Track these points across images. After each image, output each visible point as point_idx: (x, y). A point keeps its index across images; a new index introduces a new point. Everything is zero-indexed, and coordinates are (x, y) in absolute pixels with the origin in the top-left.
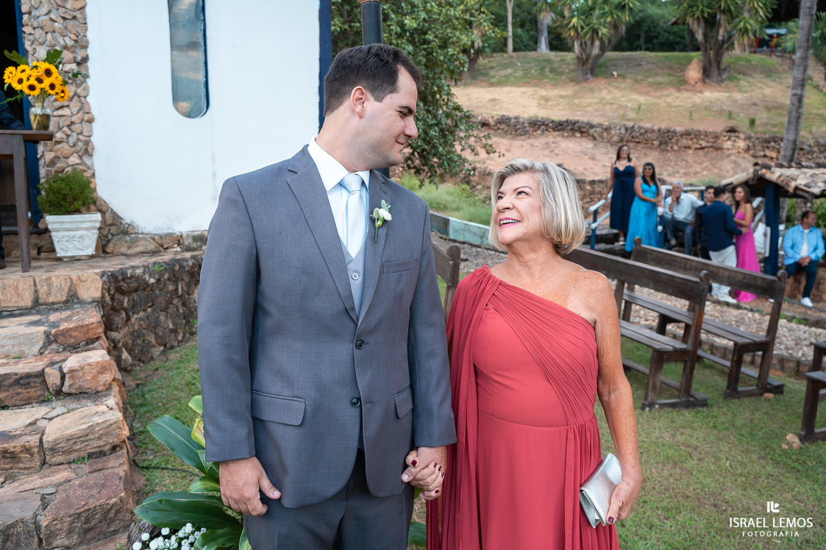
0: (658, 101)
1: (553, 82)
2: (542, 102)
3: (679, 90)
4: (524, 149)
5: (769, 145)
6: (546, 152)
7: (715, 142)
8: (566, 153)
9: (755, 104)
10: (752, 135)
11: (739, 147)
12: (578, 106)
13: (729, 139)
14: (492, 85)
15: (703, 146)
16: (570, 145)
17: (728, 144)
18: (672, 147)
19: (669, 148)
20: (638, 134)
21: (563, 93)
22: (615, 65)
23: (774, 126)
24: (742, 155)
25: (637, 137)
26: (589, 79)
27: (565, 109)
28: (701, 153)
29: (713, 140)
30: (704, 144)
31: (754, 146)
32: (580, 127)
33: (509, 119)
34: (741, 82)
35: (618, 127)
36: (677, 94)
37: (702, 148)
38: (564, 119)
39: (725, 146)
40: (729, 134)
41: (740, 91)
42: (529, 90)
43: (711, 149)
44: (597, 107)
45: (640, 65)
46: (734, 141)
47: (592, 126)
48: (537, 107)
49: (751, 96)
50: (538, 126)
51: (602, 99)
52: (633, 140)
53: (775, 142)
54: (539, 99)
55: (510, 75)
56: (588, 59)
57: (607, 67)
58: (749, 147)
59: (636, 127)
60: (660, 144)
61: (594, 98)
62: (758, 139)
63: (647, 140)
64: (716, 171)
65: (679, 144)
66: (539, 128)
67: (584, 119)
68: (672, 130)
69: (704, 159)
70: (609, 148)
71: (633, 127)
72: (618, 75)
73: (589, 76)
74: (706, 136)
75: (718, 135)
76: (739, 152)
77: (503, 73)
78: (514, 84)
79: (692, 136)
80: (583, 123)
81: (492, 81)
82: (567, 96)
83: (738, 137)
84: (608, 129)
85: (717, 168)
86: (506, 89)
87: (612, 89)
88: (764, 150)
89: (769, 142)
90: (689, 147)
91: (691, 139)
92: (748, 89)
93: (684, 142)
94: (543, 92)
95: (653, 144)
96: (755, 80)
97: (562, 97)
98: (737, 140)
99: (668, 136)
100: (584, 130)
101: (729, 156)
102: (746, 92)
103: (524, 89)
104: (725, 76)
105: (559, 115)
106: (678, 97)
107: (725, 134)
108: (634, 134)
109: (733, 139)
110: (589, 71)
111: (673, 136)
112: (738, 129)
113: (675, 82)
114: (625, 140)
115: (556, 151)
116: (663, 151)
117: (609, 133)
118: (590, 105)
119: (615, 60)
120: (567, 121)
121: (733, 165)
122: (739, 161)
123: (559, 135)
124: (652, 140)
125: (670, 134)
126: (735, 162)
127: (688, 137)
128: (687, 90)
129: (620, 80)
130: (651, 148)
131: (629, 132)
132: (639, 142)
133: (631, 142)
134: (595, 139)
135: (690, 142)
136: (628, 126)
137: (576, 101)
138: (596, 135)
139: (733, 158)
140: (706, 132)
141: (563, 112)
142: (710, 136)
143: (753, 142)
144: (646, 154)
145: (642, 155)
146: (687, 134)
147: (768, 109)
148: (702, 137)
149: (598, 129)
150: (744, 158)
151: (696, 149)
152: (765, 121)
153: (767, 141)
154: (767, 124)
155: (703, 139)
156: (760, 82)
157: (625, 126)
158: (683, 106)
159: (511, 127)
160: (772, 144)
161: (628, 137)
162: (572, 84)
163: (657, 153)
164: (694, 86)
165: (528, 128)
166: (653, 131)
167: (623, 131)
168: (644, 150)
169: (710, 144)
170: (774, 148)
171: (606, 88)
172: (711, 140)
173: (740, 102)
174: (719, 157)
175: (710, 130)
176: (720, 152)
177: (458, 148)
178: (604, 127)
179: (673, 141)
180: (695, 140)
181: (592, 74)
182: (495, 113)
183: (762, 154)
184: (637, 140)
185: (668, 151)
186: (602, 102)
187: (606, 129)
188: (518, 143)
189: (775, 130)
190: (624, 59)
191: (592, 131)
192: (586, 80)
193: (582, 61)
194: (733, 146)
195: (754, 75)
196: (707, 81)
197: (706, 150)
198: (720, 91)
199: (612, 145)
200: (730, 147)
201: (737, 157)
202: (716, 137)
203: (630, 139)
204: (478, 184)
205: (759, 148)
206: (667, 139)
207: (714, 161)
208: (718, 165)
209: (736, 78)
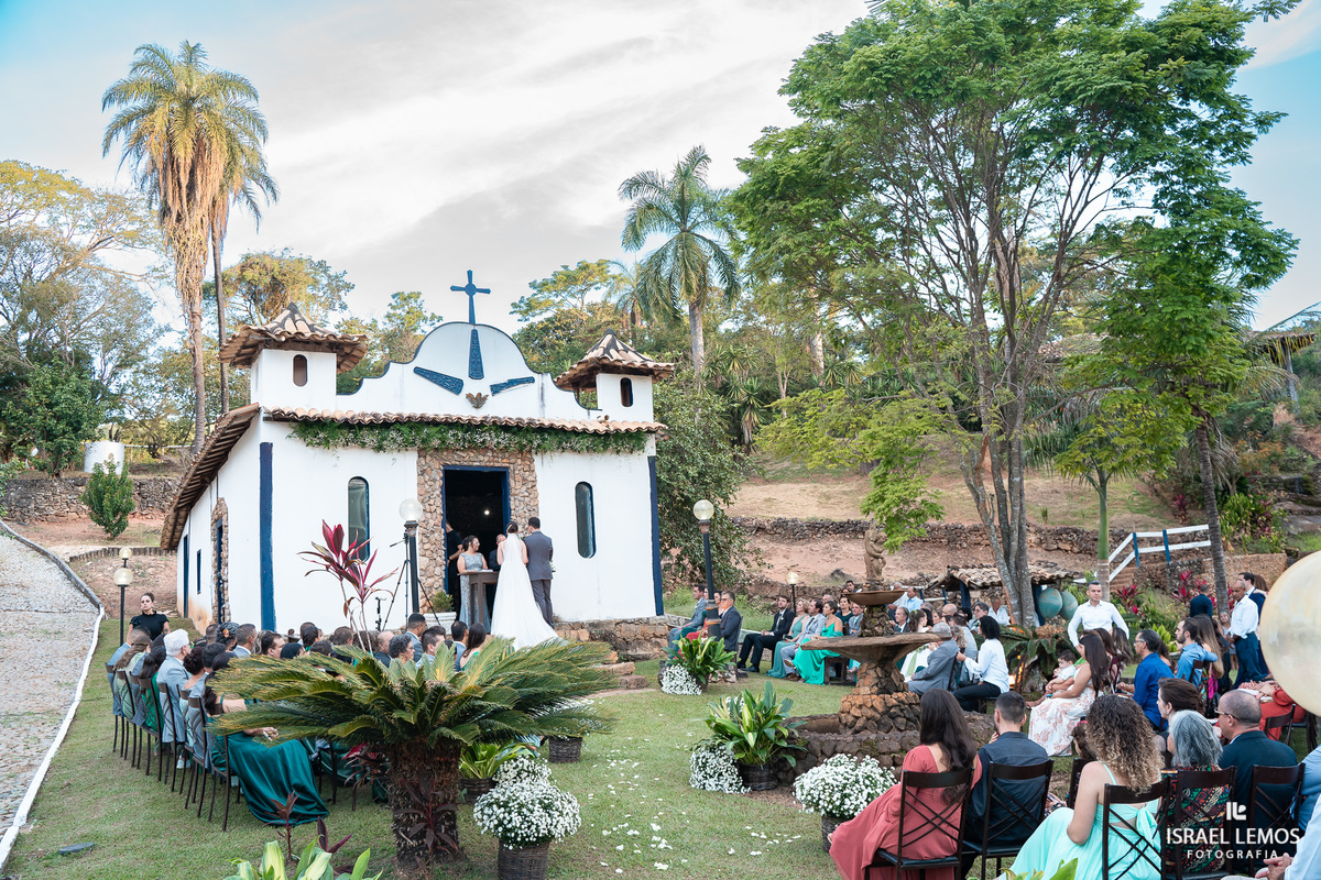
0: (950, 493)
1: (835, 476)
2: (823, 500)
4: (803, 554)
6: (827, 557)
10: (1043, 527)
11: (1031, 541)
14: (767, 481)
16: (853, 548)
18: (961, 545)
19: (958, 546)
21: (846, 489)
24: (1035, 549)
27: (848, 508)
31: (1045, 539)
32: (862, 528)
33: (786, 522)
38: (845, 519)
42: (809, 486)
48: (817, 507)
50: (818, 529)
52: (920, 539)
53: (1067, 534)
54: (820, 497)
55: (787, 469)
58: (1041, 540)
60: (949, 542)
62: (1049, 532)
63: (935, 539)
65: (969, 541)
66: (819, 531)
68: (960, 526)
76: (1032, 547)
77: (779, 466)
78: (791, 480)
81: (767, 477)
82: (851, 491)
86: (783, 486)
88: (1057, 543)
89: (1061, 535)
90: (979, 544)
91: (981, 535)
92: (1052, 474)
93: (973, 538)
94: (825, 489)
95: (941, 542)
97: (845, 493)
99: (956, 533)
102: (1048, 477)
103: (803, 486)
105: (839, 515)
111: (961, 533)
115: (837, 555)
116: (952, 549)
120: (848, 522)
123: (840, 538)
124: (940, 539)
125: (958, 530)
127: (977, 533)
130: (940, 547)
132: (925, 541)
133: (918, 541)
135: (980, 538)
137: (861, 498)
141: (845, 511)
144: (934, 554)
145: (929, 555)
146: (975, 530)
147: (1070, 496)
152: (1065, 510)
153: (1059, 533)
154: (1066, 514)
159: (788, 531)
160: (1065, 536)
162: (857, 477)
163: (946, 552)
165: (807, 532)
166: (940, 529)
168: (931, 550)
170: (1067, 540)
173: (1040, 489)
177: (733, 561)
179: (962, 538)
182: (771, 515)
183: (1056, 547)
185: (957, 549)
188: (796, 548)
204: (755, 594)
205: (1051, 541)
206: (955, 536)
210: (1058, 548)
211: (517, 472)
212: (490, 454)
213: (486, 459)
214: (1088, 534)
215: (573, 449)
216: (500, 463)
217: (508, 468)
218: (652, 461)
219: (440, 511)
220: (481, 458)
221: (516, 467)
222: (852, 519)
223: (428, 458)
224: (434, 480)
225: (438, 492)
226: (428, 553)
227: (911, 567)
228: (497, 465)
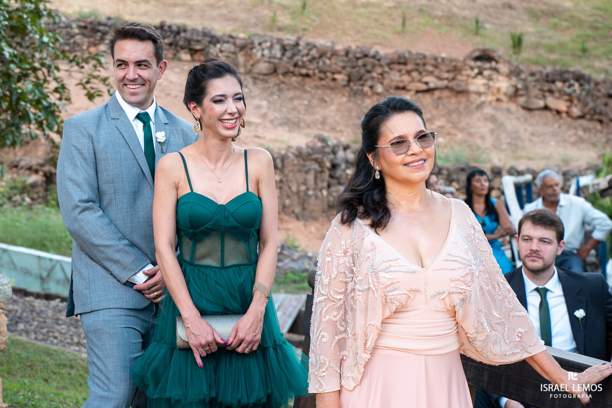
5: (553, 87)
7: (454, 79)
8: (168, 95)
11: (499, 90)
13: (480, 73)
15: (432, 85)
17: (478, 84)
18: (371, 87)
19: (366, 89)
20: (305, 59)
23: (551, 49)
24: (504, 105)
25: (304, 66)
29: (450, 75)
30: (433, 82)
32: (189, 41)
35: (268, 44)
37: (429, 91)
39: (472, 88)
40: (479, 63)
43: (446, 93)
46: (490, 78)
52: (297, 70)
53: (564, 81)
58: (517, 90)
59: (302, 43)
60: (349, 81)
62: (532, 74)
63: (325, 72)
64: (460, 136)
65: (386, 82)
66: (102, 39)
68: (372, 52)
69: (434, 112)
70: (251, 85)
71: (297, 44)
74: (436, 66)
75: (459, 65)
76: (498, 100)
79: (409, 67)
83: (496, 70)
85: (462, 130)
88: (544, 97)
89: (553, 82)
91: (409, 72)
95: (334, 80)
98: (495, 76)
99: (364, 65)
100: (198, 47)
101: (480, 106)
107: (472, 63)
108: (297, 58)
109: (486, 73)
111: (374, 66)
112: (494, 55)
114: (280, 71)
116: (355, 94)
117: (249, 56)
121: (490, 126)
122: (500, 116)
124: (333, 73)
125: (367, 60)
126: (493, 119)
127: (402, 67)
130: (332, 89)
131: (288, 54)
132: (307, 75)
133: (293, 74)
135: (406, 78)
136: (286, 42)
139: (488, 110)
140: (436, 59)
142: (444, 68)
143: (524, 80)
144: (323, 101)
145: (315, 102)
146: (400, 61)
148: (430, 68)
149: (226, 46)
150: (509, 111)
151: (418, 92)
154: (536, 46)
155: (431, 73)
157: (279, 41)
160: (559, 84)
161: (286, 64)
163: (345, 99)
165: (78, 38)
166: (335, 54)
167: (277, 52)
168: (320, 92)
169: (446, 82)
172: (446, 75)
175: (443, 55)
176: (463, 99)
178: (238, 42)
179: (374, 75)
180: (415, 74)
183: (541, 103)
184: (304, 71)
185: (364, 95)
187: (242, 48)
189: (553, 57)
194: (488, 87)
197: (437, 93)
199: (255, 79)
200: (482, 89)
201: (495, 109)
202: (456, 70)
203: (292, 69)
205: (535, 92)
206: (363, 71)
207: (454, 117)
208: (462, 125)
210: (546, 108)
227: (294, 125)
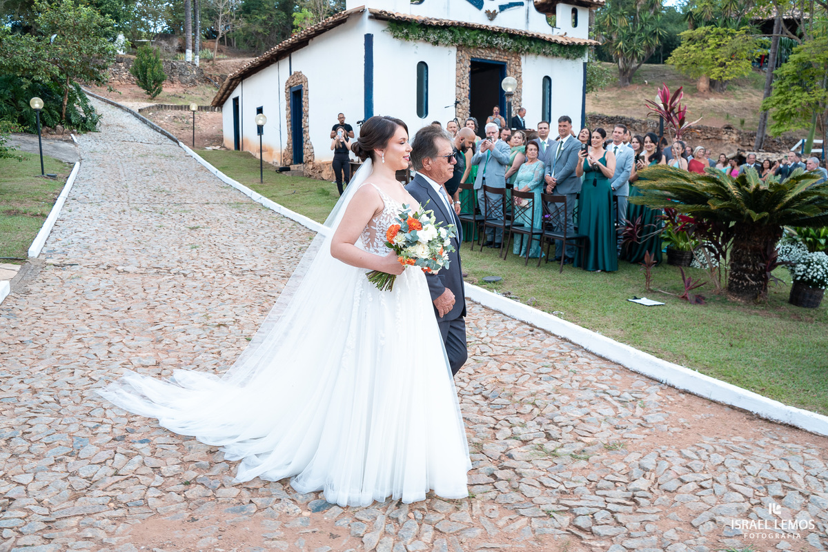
3: (692, 96)
9: (746, 109)
10: (742, 131)
12: (621, 106)
21: (609, 95)
22: (646, 75)
26: (627, 85)
27: (612, 108)
28: (707, 142)
31: (743, 138)
34: (736, 91)
36: (691, 99)
38: (614, 115)
41: (736, 98)
44: (635, 107)
45: (664, 76)
47: (634, 121)
48: (592, 105)
49: (743, 102)
51: (639, 101)
56: (627, 71)
57: (640, 76)
61: (632, 100)
67: (628, 116)
72: (648, 83)
73: (628, 83)
80: (627, 118)
82: (613, 98)
84: (645, 124)
87: (645, 94)
90: (699, 138)
92: (742, 97)
94: (595, 94)
96: (746, 90)
102: (740, 99)
104: (725, 87)
105: (609, 112)
106: (692, 102)
110: (627, 80)
113: (689, 90)
118: (629, 105)
119: (646, 71)
120: (617, 117)
123: (610, 126)
128: (698, 97)
129: (650, 87)
134: (636, 130)
137: (620, 102)
138: (636, 127)
141: (611, 110)
147: (754, 112)
152: (752, 121)
153: (752, 136)
156: (750, 92)
158: (695, 108)
162: (616, 89)
164: (703, 93)
171: (640, 93)
173: (735, 106)
174: (719, 145)
181: (629, 81)
186: (638, 103)
190: (652, 70)
191: (634, 125)
192: (625, 86)
193: (623, 72)
195: (746, 86)
196: (713, 90)
198: (721, 98)
209: (733, 88)
211: (512, 66)
212: (497, 52)
213: (495, 55)
214: (769, 137)
215: (545, 54)
216: (503, 59)
217: (505, 63)
218: (585, 64)
219: (468, 88)
220: (492, 54)
221: (511, 62)
222: (619, 115)
223: (463, 52)
224: (466, 67)
225: (467, 75)
226: (461, 115)
228: (501, 60)
